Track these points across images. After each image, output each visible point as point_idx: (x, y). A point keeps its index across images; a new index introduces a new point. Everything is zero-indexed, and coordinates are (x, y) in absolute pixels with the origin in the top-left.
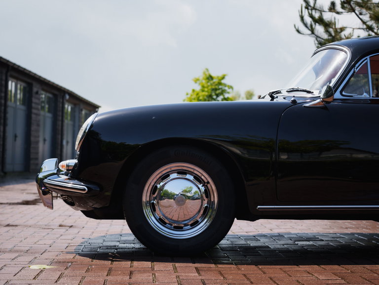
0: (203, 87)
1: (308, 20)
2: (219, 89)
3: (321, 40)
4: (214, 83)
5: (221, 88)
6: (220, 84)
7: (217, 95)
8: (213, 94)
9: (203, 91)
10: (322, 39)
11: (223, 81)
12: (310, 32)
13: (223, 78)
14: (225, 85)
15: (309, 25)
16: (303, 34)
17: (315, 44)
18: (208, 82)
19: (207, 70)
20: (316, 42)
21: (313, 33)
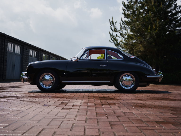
1: (113, 39)
16: (111, 42)
21: (114, 42)
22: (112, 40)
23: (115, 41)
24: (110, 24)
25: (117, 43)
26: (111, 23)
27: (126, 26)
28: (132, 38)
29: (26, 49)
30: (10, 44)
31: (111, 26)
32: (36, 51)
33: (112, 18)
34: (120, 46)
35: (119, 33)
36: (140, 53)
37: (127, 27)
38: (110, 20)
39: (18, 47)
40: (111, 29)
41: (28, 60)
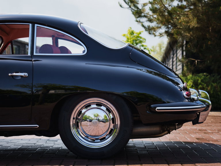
0: (128, 39)
2: (138, 40)
4: (134, 36)
5: (139, 40)
6: (138, 37)
7: (137, 44)
8: (134, 43)
9: (128, 41)
11: (140, 35)
13: (140, 33)
14: (141, 38)
18: (131, 36)
19: (131, 28)
21: (130, 7)
22: (126, 3)
25: (136, 9)
36: (189, 33)
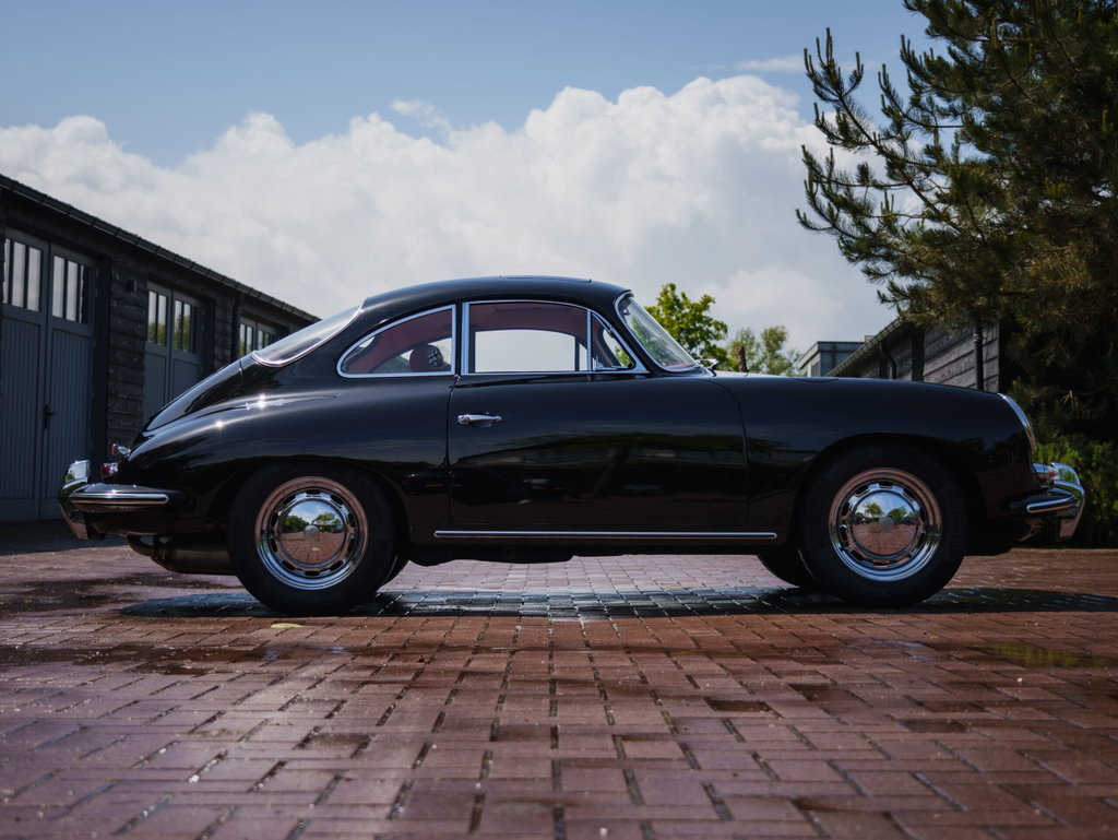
1: (824, 201)
3: (850, 239)
4: (684, 316)
5: (700, 328)
6: (698, 318)
10: (854, 237)
11: (705, 313)
12: (826, 224)
14: (708, 322)
15: (825, 210)
16: (815, 229)
17: (841, 247)
18: (671, 314)
20: (842, 245)
21: (834, 226)
22: (819, 211)
23: (846, 219)
24: (811, 84)
25: (856, 232)
26: (817, 83)
27: (930, 101)
28: (992, 196)
29: (129, 287)
30: (19, 248)
31: (822, 105)
32: (193, 301)
33: (829, 39)
34: (888, 257)
35: (881, 151)
37: (940, 102)
38: (813, 52)
39: (72, 266)
40: (822, 125)
41: (141, 368)
